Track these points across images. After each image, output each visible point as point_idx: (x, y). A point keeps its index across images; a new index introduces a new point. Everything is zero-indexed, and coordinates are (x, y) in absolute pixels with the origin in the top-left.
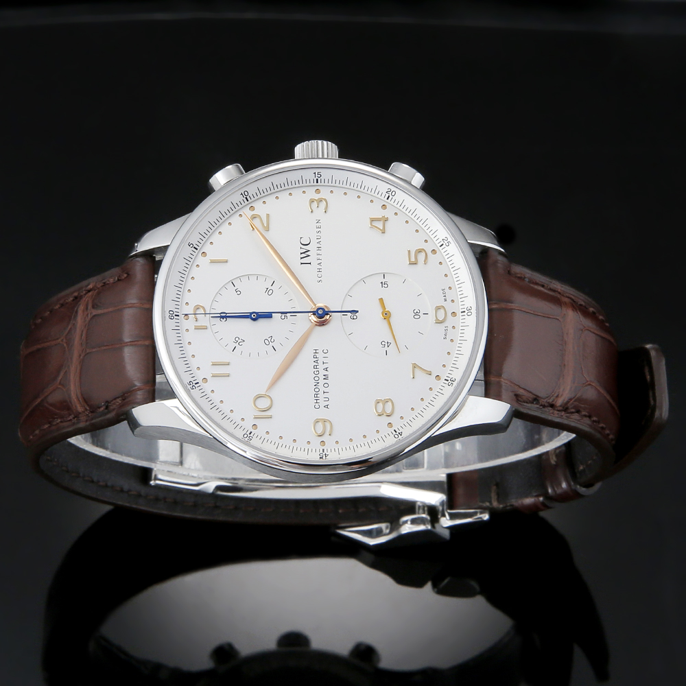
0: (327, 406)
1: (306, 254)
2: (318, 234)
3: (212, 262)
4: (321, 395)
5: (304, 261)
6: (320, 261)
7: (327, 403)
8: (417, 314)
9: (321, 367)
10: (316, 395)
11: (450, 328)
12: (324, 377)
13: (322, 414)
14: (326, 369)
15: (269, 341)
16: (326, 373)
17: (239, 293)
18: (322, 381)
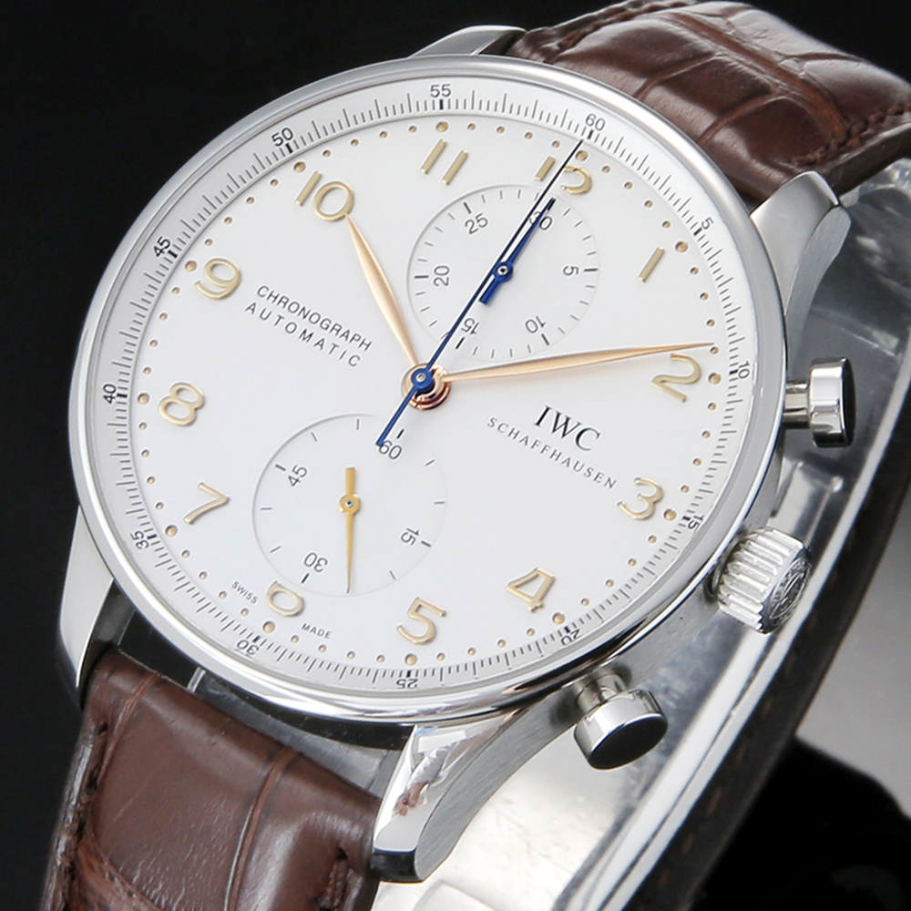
0: (252, 308)
1: (562, 426)
2: (585, 469)
3: (660, 255)
4: (279, 310)
5: (551, 417)
6: (530, 443)
7: (258, 310)
8: (317, 564)
9: (330, 338)
10: (283, 301)
11: (247, 604)
12: (308, 334)
13: (246, 294)
14: (321, 344)
15: (442, 277)
16: (314, 340)
17: (568, 271)
18: (303, 324)
